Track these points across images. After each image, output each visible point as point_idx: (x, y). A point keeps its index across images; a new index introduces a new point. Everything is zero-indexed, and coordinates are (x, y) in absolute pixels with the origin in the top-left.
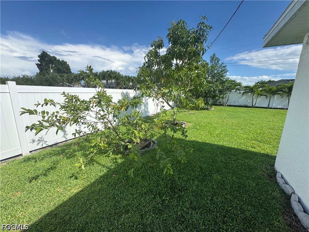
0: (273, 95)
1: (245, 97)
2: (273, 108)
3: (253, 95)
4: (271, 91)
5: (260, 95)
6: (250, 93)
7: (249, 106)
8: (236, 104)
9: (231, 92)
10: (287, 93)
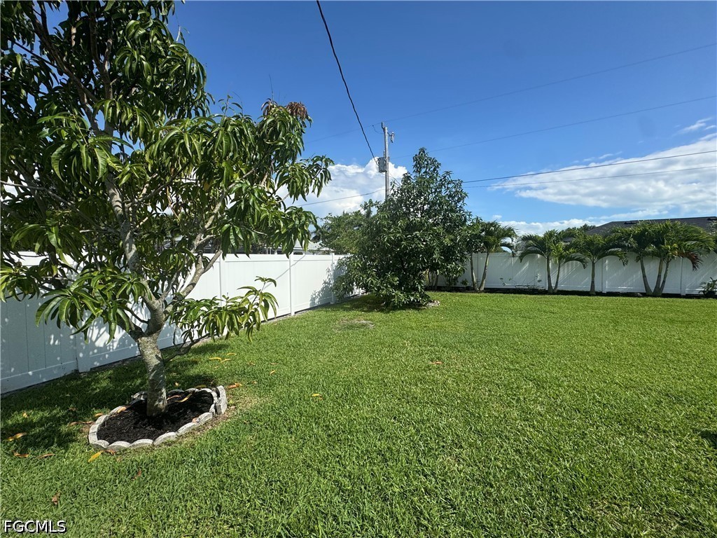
0: (599, 258)
1: (527, 264)
2: (605, 291)
3: (548, 260)
4: (592, 248)
5: (564, 258)
6: (539, 255)
7: (540, 288)
8: (508, 285)
9: (490, 254)
10: (635, 251)
